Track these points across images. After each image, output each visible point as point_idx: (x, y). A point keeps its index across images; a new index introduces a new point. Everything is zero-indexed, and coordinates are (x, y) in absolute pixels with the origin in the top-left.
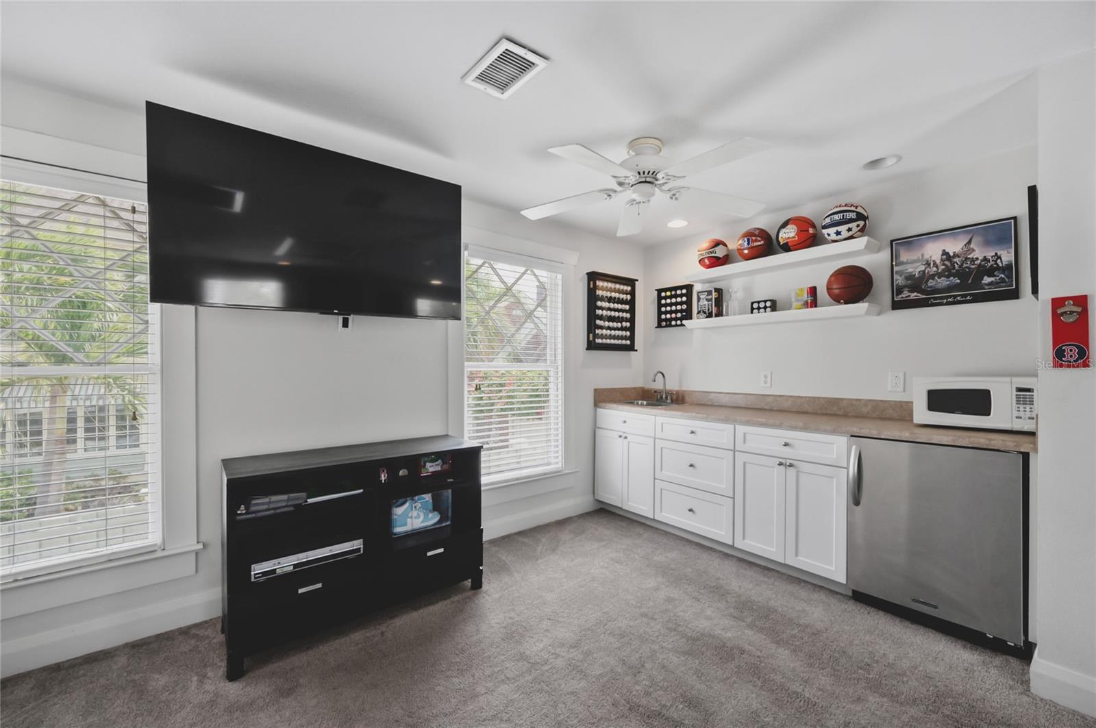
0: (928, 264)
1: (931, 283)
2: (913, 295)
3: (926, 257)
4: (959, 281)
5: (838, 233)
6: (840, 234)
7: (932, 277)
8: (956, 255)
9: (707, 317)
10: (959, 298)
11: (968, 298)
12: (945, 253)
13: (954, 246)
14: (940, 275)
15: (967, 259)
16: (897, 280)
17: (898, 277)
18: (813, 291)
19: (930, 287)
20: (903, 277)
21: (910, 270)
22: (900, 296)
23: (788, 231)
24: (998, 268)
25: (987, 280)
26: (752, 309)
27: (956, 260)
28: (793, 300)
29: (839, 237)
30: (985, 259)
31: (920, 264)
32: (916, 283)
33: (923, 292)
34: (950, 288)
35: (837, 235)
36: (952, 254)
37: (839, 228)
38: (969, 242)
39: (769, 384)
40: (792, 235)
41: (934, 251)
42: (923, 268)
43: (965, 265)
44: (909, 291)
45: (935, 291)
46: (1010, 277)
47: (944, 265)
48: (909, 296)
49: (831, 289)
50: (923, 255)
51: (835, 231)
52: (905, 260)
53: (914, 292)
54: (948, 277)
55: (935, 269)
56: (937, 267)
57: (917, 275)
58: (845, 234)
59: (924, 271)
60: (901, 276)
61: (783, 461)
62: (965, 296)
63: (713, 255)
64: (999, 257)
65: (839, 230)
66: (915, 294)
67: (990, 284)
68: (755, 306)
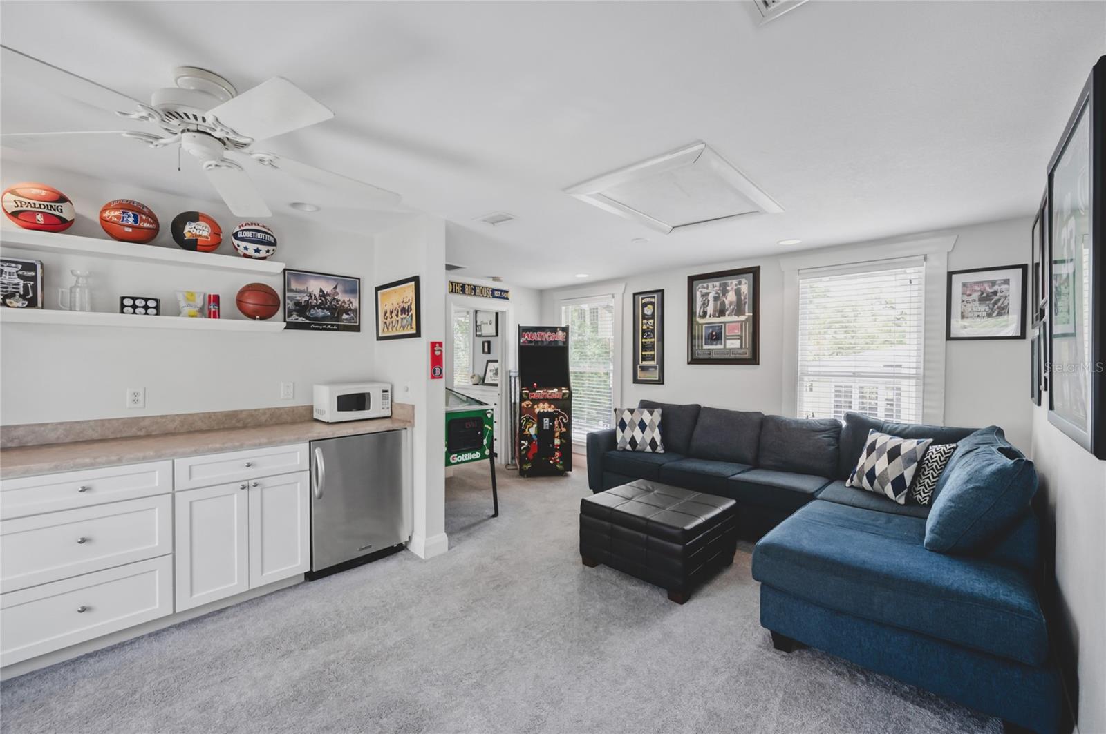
0: (310, 296)
1: (313, 312)
2: (301, 319)
3: (310, 290)
4: (329, 314)
5: (257, 251)
6: (259, 253)
7: (313, 307)
8: (328, 294)
9: (28, 306)
10: (329, 326)
11: (335, 327)
12: (321, 290)
13: (328, 288)
14: (319, 307)
15: (334, 299)
16: (288, 304)
17: (289, 302)
18: (216, 299)
19: (312, 315)
20: (293, 302)
21: (298, 298)
22: (291, 318)
23: (200, 227)
24: (350, 310)
25: (345, 316)
26: (123, 306)
27: (328, 298)
28: (182, 304)
29: (257, 255)
30: (344, 302)
31: (305, 295)
32: (302, 308)
33: (308, 318)
34: (324, 318)
35: (255, 252)
36: (325, 293)
37: (260, 247)
38: (336, 287)
39: (141, 404)
40: (205, 234)
41: (315, 286)
42: (307, 298)
43: (333, 303)
44: (297, 315)
45: (316, 319)
46: (356, 316)
47: (321, 299)
48: (297, 319)
49: (241, 301)
50: (307, 288)
51: (256, 248)
52: (294, 289)
53: (300, 317)
54: (323, 309)
55: (315, 301)
56: (317, 301)
57: (303, 303)
58: (263, 254)
59: (308, 301)
60: (291, 301)
61: (245, 483)
62: (333, 325)
63: (56, 213)
64: (351, 303)
65: (260, 249)
66: (301, 318)
67: (346, 319)
68: (127, 302)
